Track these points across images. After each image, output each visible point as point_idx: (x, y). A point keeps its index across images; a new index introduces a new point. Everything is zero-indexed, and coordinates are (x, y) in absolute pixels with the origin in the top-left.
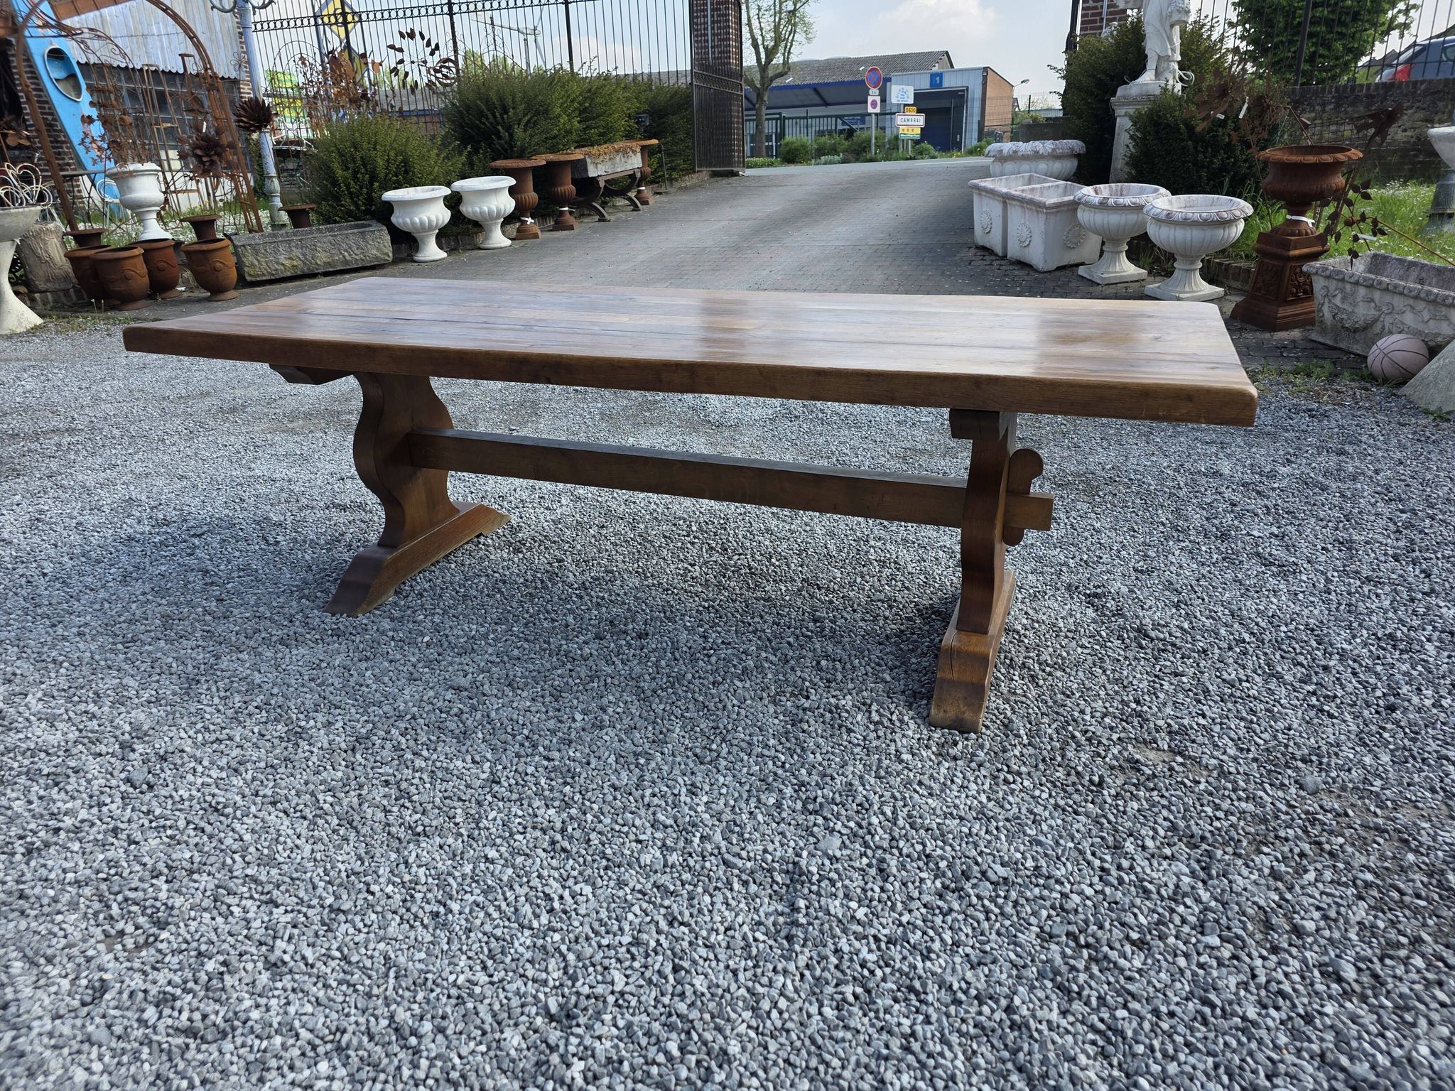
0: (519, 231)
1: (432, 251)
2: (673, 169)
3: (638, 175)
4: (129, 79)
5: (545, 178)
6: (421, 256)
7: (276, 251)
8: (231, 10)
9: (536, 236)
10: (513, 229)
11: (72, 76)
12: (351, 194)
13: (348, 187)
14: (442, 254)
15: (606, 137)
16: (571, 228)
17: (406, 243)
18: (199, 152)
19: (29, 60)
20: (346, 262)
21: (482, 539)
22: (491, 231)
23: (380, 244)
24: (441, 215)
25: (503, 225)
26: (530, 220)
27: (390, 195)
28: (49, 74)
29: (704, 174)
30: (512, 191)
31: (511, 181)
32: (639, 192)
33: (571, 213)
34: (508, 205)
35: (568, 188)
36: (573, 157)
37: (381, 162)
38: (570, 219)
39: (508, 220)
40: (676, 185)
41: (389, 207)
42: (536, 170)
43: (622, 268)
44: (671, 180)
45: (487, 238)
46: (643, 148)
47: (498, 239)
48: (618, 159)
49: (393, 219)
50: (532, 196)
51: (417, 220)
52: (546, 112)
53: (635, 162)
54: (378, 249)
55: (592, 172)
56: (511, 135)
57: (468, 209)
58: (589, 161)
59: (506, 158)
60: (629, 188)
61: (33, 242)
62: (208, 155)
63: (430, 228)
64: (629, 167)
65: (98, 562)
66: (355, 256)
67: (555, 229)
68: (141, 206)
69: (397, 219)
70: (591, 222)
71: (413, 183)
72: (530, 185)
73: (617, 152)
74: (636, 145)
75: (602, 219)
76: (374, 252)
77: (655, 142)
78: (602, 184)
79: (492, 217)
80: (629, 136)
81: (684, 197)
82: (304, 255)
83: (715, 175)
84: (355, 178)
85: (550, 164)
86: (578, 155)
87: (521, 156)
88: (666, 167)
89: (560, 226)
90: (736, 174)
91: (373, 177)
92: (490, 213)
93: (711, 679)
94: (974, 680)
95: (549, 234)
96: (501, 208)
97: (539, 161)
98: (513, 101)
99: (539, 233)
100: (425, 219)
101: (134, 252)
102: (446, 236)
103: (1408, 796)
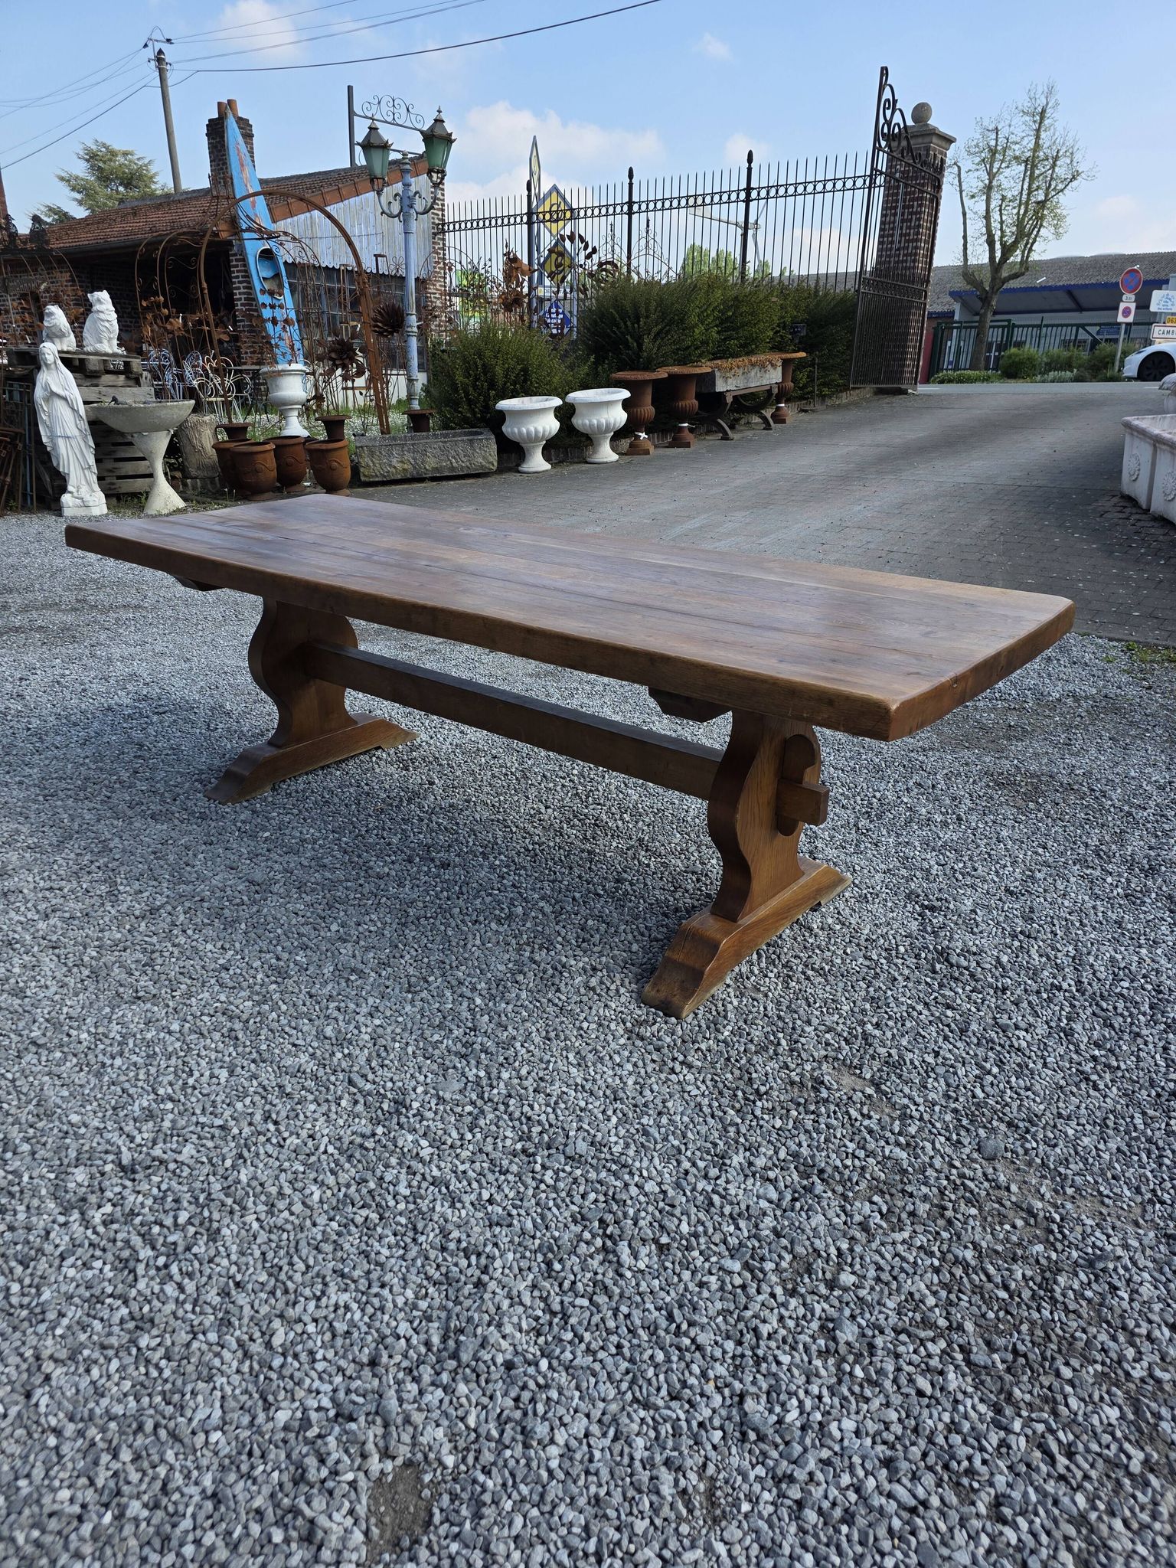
0: (631, 445)
1: (537, 462)
2: (825, 384)
3: (775, 391)
4: (329, 278)
5: (666, 392)
6: (525, 467)
7: (390, 454)
8: (398, 215)
9: (647, 452)
10: (625, 444)
11: (277, 276)
12: (469, 402)
13: (467, 394)
14: (547, 466)
15: (748, 348)
16: (688, 445)
17: (512, 452)
18: (333, 355)
19: (244, 260)
20: (453, 468)
21: (378, 753)
22: (599, 445)
23: (487, 452)
24: (550, 425)
25: (613, 439)
26: (643, 435)
27: (505, 404)
28: (259, 273)
29: (867, 391)
30: (626, 405)
31: (625, 394)
32: (778, 409)
33: (691, 430)
34: (618, 417)
35: (691, 402)
36: (698, 371)
37: (499, 370)
38: (688, 436)
39: (619, 435)
40: (829, 402)
41: (501, 416)
42: (657, 383)
43: (712, 492)
44: (823, 397)
45: (595, 452)
46: (786, 363)
47: (606, 453)
48: (753, 373)
49: (506, 429)
50: (648, 410)
51: (524, 430)
52: (682, 321)
53: (775, 376)
54: (484, 458)
55: (720, 387)
56: (640, 346)
57: (580, 422)
58: (718, 374)
59: (632, 369)
60: (764, 405)
61: (190, 433)
62: (341, 359)
63: (537, 439)
64: (765, 382)
65: (75, 724)
66: (461, 463)
67: (671, 446)
68: (285, 404)
69: (509, 429)
70: (713, 440)
71: (528, 393)
72: (648, 399)
73: (753, 365)
74: (778, 358)
75: (725, 438)
76: (480, 460)
77: (803, 354)
78: (729, 399)
79: (601, 431)
80: (778, 348)
81: (831, 417)
82: (415, 459)
83: (880, 392)
84: (475, 387)
85: (672, 377)
86: (705, 368)
87: (647, 368)
88: (817, 382)
89: (678, 443)
90: (905, 392)
91: (492, 385)
92: (599, 426)
93: (474, 918)
94: (697, 966)
95: (661, 451)
96: (612, 421)
97: (662, 373)
98: (647, 310)
99: (652, 449)
100: (532, 429)
101: (268, 447)
102: (553, 448)
103: (1102, 1189)
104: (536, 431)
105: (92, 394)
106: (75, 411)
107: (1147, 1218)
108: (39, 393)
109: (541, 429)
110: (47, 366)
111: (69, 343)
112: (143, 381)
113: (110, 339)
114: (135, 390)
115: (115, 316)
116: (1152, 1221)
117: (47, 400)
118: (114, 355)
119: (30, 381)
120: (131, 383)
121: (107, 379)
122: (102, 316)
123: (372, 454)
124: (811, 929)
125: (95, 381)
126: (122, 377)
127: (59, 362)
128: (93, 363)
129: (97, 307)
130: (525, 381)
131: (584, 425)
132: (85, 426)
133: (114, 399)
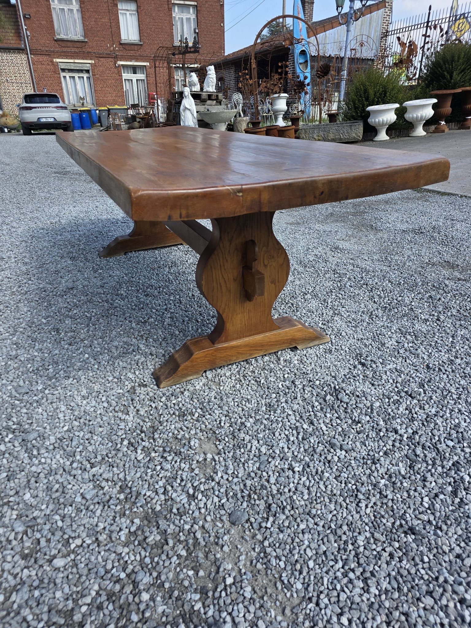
0: (436, 128)
1: (383, 136)
6: (376, 139)
7: (313, 133)
9: (443, 131)
10: (433, 128)
11: (306, 61)
14: (388, 138)
17: (371, 131)
22: (417, 127)
23: (358, 130)
24: (391, 117)
25: (424, 125)
26: (443, 123)
27: (370, 108)
28: (298, 61)
30: (434, 106)
31: (435, 101)
34: (429, 112)
38: (470, 123)
39: (428, 123)
41: (368, 114)
42: (454, 94)
43: (463, 149)
45: (414, 131)
47: (420, 131)
49: (369, 120)
50: (448, 109)
51: (377, 120)
54: (356, 134)
57: (408, 116)
62: (298, 89)
63: (383, 125)
66: (344, 136)
67: (459, 129)
69: (371, 120)
71: (384, 103)
72: (449, 103)
76: (354, 135)
79: (419, 120)
82: (324, 135)
85: (465, 92)
89: (463, 127)
92: (417, 117)
94: (180, 362)
95: (451, 131)
96: (424, 115)
97: (459, 90)
98: (459, 58)
99: (447, 130)
100: (381, 120)
101: (262, 129)
102: (392, 129)
103: (284, 575)
104: (383, 121)
105: (202, 108)
106: (193, 115)
107: (295, 611)
108: (182, 108)
109: (385, 119)
110: (185, 97)
111: (197, 88)
112: (222, 103)
113: (212, 86)
114: (219, 107)
115: (215, 76)
116: (296, 614)
117: (184, 111)
118: (213, 92)
119: (180, 103)
120: (218, 104)
121: (209, 102)
122: (210, 76)
123: (306, 132)
124: (279, 359)
125: (204, 103)
126: (215, 102)
127: (190, 95)
128: (204, 95)
129: (209, 72)
130: (384, 97)
131: (409, 117)
132: (196, 121)
133: (208, 110)
